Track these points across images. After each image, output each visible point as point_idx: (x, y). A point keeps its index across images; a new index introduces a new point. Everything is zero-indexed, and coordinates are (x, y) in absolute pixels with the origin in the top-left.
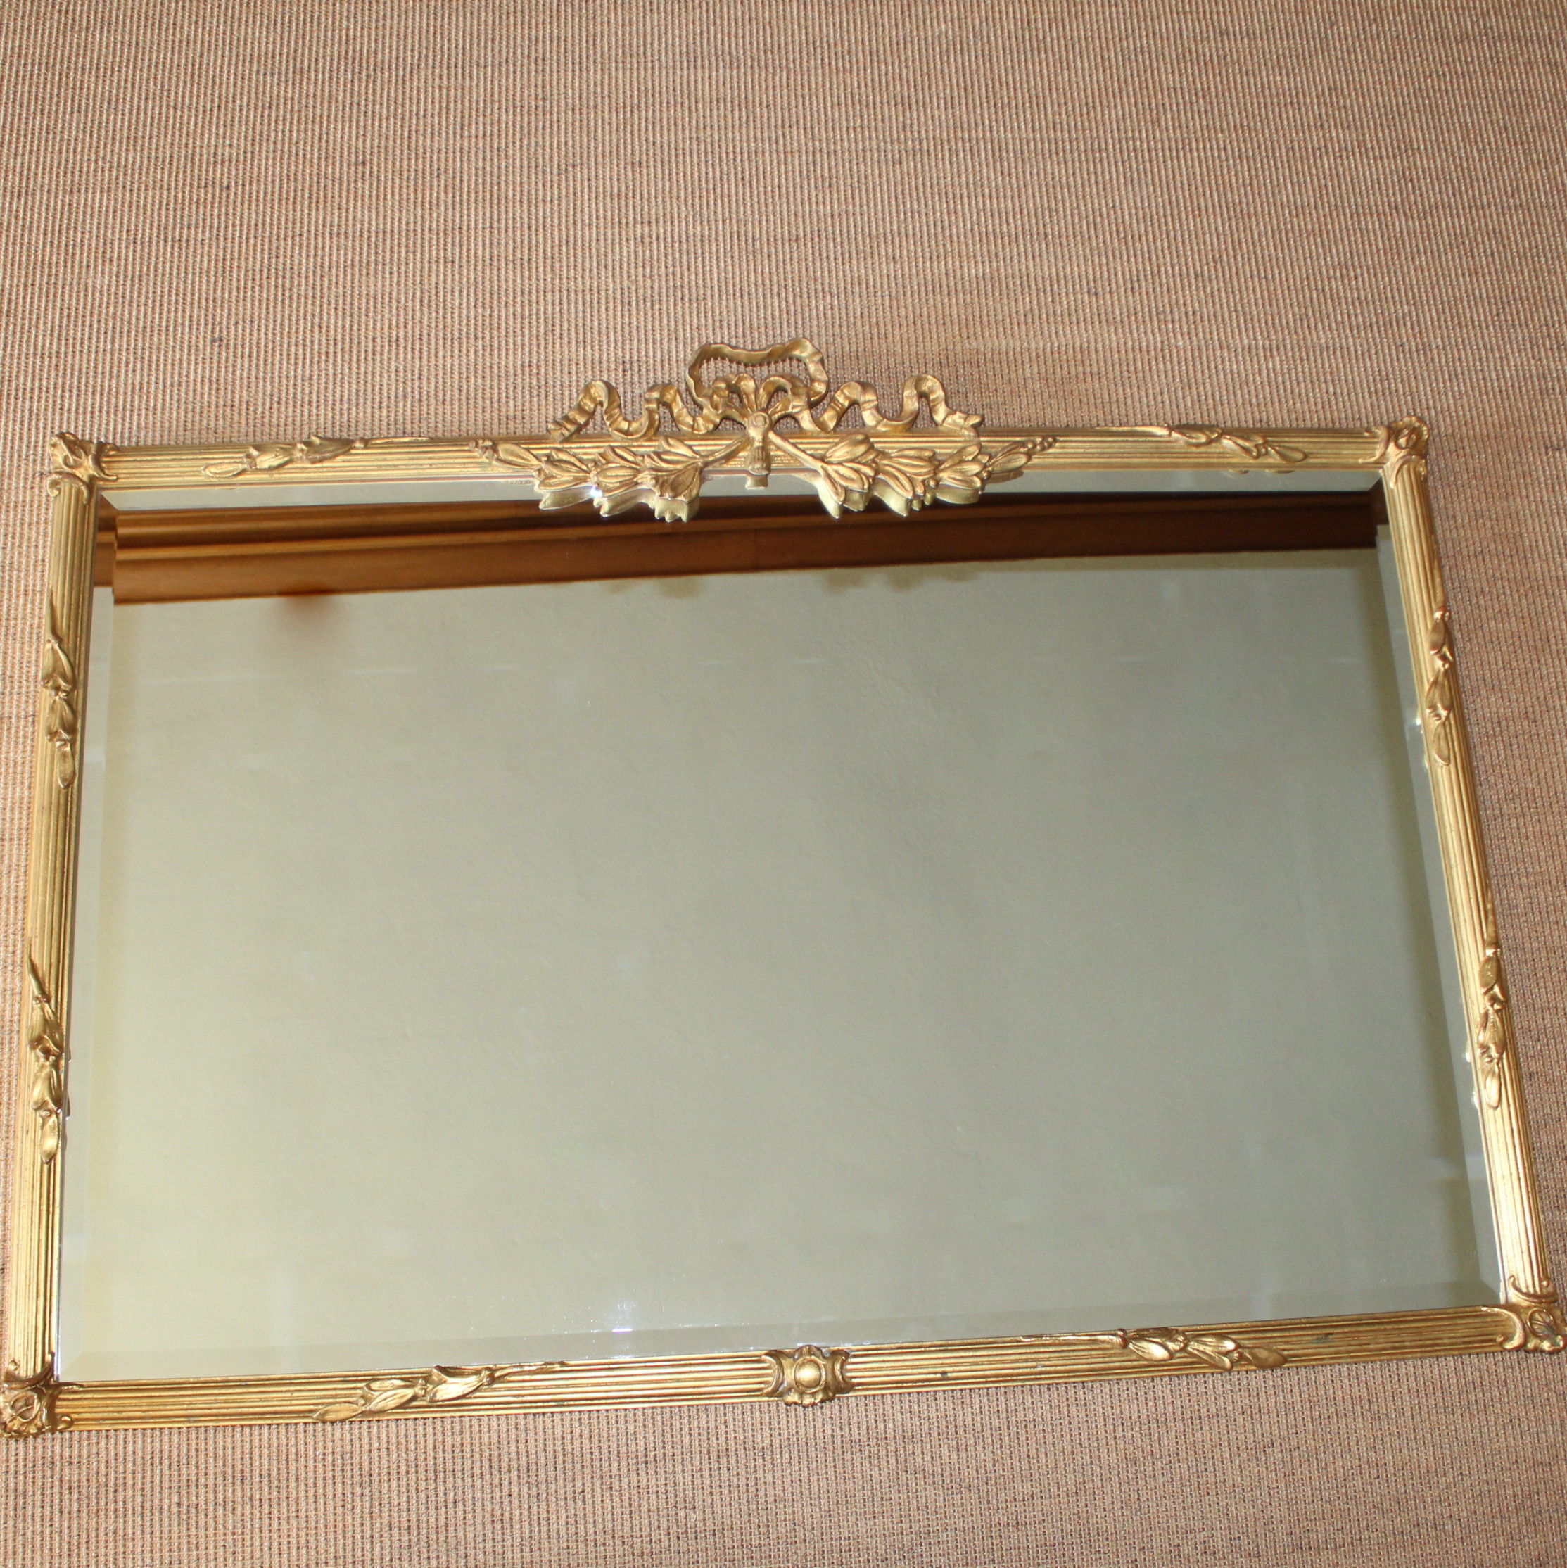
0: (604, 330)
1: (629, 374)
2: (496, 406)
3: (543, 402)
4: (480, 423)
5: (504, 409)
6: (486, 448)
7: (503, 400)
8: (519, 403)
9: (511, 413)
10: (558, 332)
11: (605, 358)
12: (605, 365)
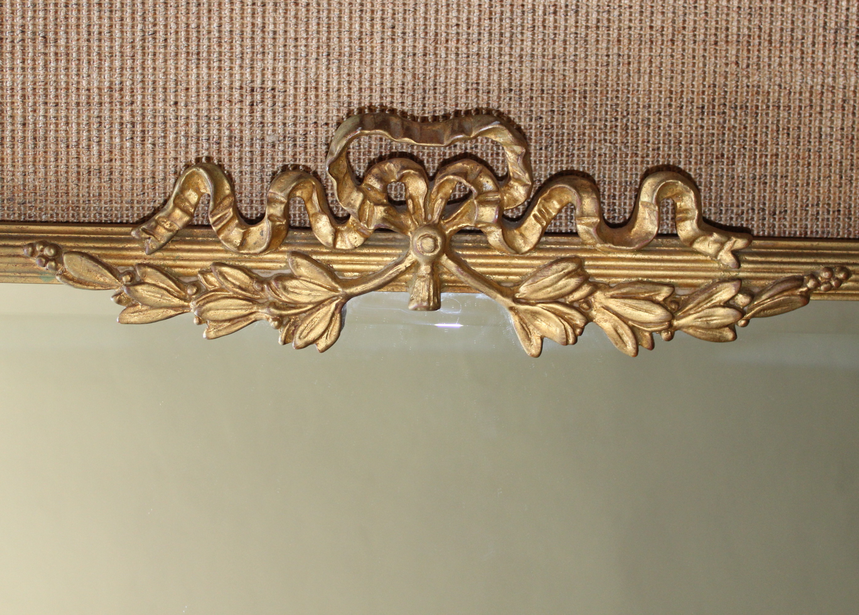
0: (226, 37)
1: (259, 108)
2: (73, 152)
3: (138, 149)
4: (52, 177)
5: (84, 158)
6: (48, 259)
7: (84, 143)
8: (105, 148)
9: (95, 164)
10: (160, 36)
11: (226, 82)
12: (225, 93)
